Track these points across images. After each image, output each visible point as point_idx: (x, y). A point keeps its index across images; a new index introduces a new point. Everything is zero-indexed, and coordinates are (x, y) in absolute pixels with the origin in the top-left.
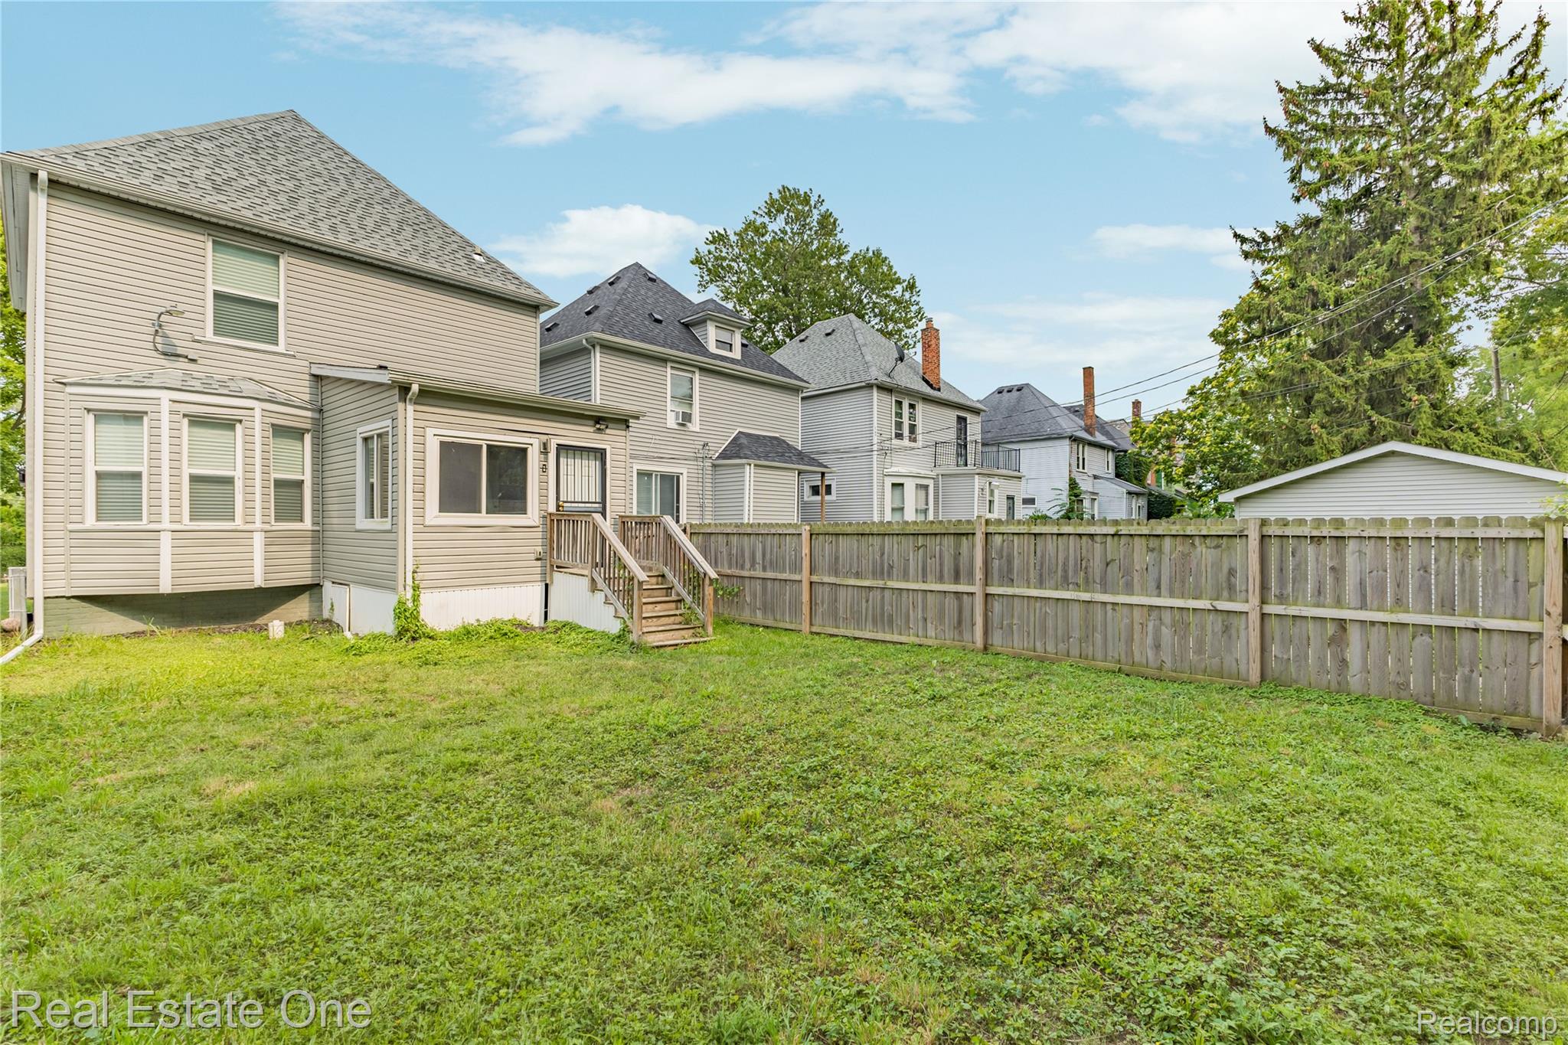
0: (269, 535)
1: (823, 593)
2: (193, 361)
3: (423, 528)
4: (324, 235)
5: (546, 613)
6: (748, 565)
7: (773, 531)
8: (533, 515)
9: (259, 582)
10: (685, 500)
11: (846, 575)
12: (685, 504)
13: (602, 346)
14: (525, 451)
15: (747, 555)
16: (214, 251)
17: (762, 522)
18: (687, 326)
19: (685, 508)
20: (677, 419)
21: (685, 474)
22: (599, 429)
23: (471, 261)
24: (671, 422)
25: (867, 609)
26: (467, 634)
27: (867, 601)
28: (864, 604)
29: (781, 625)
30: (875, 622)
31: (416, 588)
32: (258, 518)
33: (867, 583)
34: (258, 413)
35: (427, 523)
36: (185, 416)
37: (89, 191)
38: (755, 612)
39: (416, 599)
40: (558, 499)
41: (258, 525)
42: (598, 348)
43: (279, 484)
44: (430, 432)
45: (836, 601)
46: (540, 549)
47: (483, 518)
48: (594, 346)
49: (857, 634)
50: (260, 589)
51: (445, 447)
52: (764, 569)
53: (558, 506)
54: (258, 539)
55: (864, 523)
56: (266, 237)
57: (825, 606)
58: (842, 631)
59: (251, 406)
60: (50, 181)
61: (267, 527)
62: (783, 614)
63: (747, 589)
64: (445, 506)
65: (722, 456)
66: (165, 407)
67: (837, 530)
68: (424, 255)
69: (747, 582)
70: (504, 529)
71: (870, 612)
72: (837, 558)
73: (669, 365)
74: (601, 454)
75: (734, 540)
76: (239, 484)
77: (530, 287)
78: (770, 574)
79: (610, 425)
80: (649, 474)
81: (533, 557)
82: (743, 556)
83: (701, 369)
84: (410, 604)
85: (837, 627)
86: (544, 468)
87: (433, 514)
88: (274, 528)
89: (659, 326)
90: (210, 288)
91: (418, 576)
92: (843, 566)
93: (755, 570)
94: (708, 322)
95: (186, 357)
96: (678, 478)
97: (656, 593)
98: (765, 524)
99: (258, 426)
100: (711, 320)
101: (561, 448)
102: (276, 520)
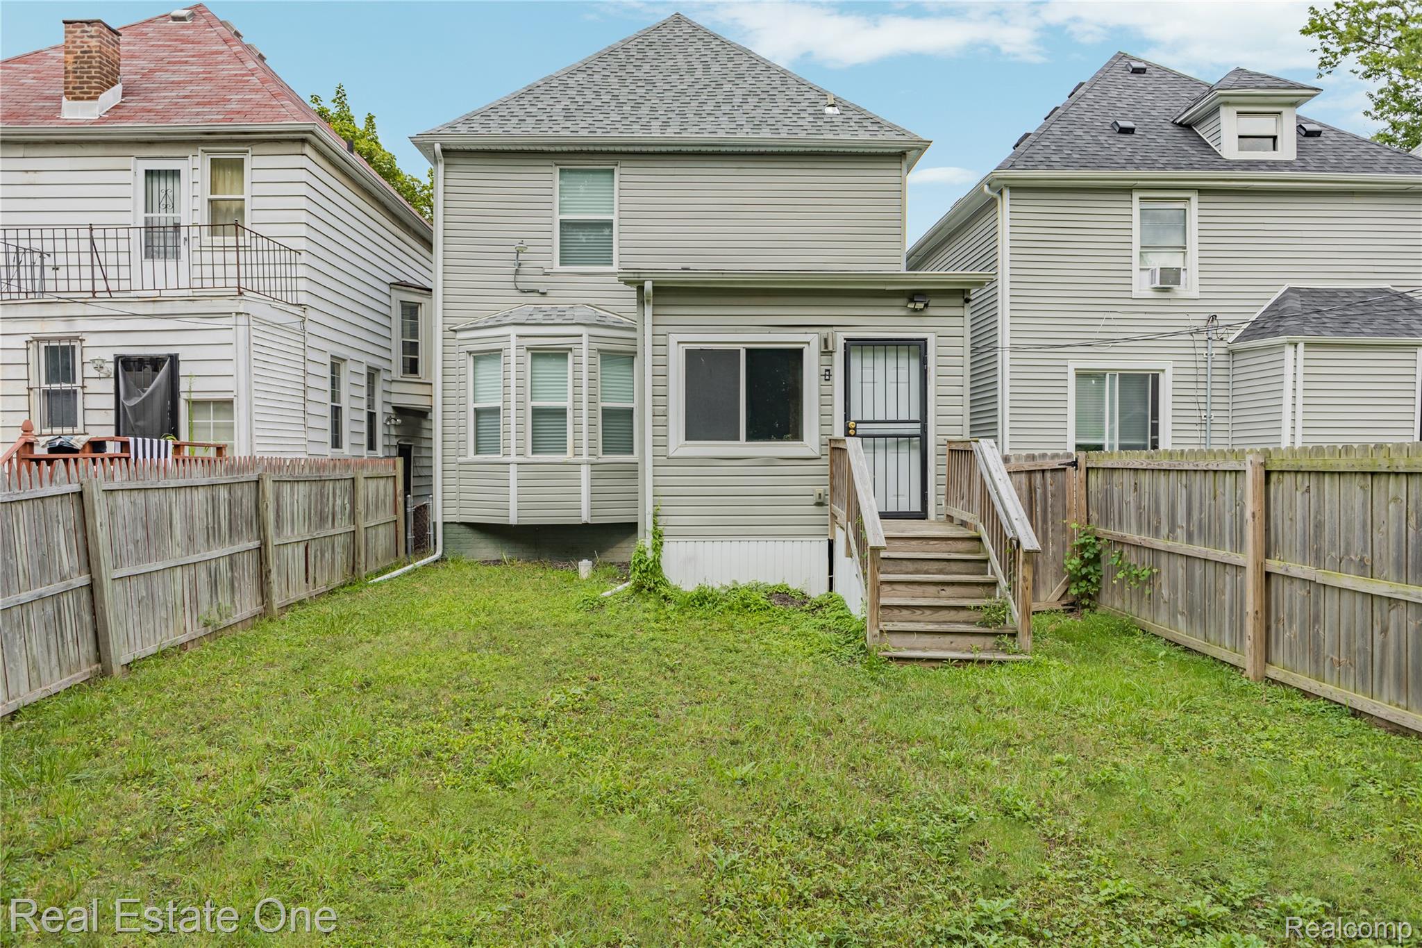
0: (596, 467)
1: (1290, 599)
2: (544, 294)
3: (664, 460)
4: (655, 134)
5: (831, 580)
6: (1164, 530)
7: (1202, 466)
8: (811, 441)
9: (585, 517)
10: (1169, 413)
11: (1340, 565)
12: (1170, 420)
13: (1013, 189)
14: (800, 352)
15: (1163, 509)
16: (561, 178)
17: (1186, 449)
18: (1187, 127)
19: (1169, 427)
20: (1153, 282)
21: (1169, 371)
22: (915, 310)
23: (819, 114)
24: (1142, 285)
25: (1384, 646)
26: (702, 599)
27: (1385, 631)
28: (1378, 638)
29: (1215, 651)
30: (1401, 682)
31: (658, 535)
32: (585, 450)
33: (1380, 587)
34: (585, 339)
35: (671, 454)
36: (528, 349)
37: (471, 151)
38: (1175, 616)
39: (657, 548)
40: (847, 417)
41: (585, 458)
42: (1006, 193)
43: (607, 413)
44: (673, 339)
45: (1317, 619)
46: (820, 490)
47: (743, 447)
48: (1001, 193)
49: (1361, 701)
50: (586, 525)
51: (693, 357)
52: (1190, 538)
53: (847, 428)
54: (585, 472)
55: (1379, 446)
56: (601, 153)
57: (1296, 627)
58: (1328, 689)
59: (580, 333)
60: (444, 151)
61: (593, 459)
62: (1220, 631)
63: (1164, 573)
64: (692, 433)
65: (1248, 335)
66: (514, 342)
67: (1318, 464)
68: (757, 127)
69: (1163, 559)
70: (770, 462)
71: (1391, 659)
72: (1319, 526)
73: (1136, 196)
74: (919, 348)
75: (1145, 479)
76: (570, 414)
77: (892, 128)
78: (1197, 549)
79: (932, 302)
80: (1099, 376)
81: (814, 499)
82: (1157, 511)
83: (1201, 191)
84: (650, 555)
85: (1319, 677)
86: (827, 375)
87: (678, 444)
88: (600, 461)
89: (1127, 138)
90: (558, 217)
91: (659, 519)
92: (1332, 543)
93: (1175, 539)
94: (1223, 110)
95: (537, 291)
96: (1156, 378)
97: (954, 567)
98: (1191, 451)
99: (585, 353)
100: (1227, 104)
101: (850, 343)
102: (604, 452)
